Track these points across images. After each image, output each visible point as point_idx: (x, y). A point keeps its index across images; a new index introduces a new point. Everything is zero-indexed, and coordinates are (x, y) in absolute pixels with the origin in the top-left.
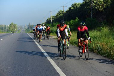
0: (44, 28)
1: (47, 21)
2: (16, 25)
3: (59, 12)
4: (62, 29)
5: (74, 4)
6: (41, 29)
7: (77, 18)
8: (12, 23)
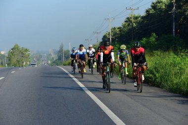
0: (91, 52)
1: (103, 39)
2: (26, 50)
3: (128, 18)
4: (107, 52)
5: (157, 3)
6: (83, 54)
7: (154, 34)
8: (17, 45)
